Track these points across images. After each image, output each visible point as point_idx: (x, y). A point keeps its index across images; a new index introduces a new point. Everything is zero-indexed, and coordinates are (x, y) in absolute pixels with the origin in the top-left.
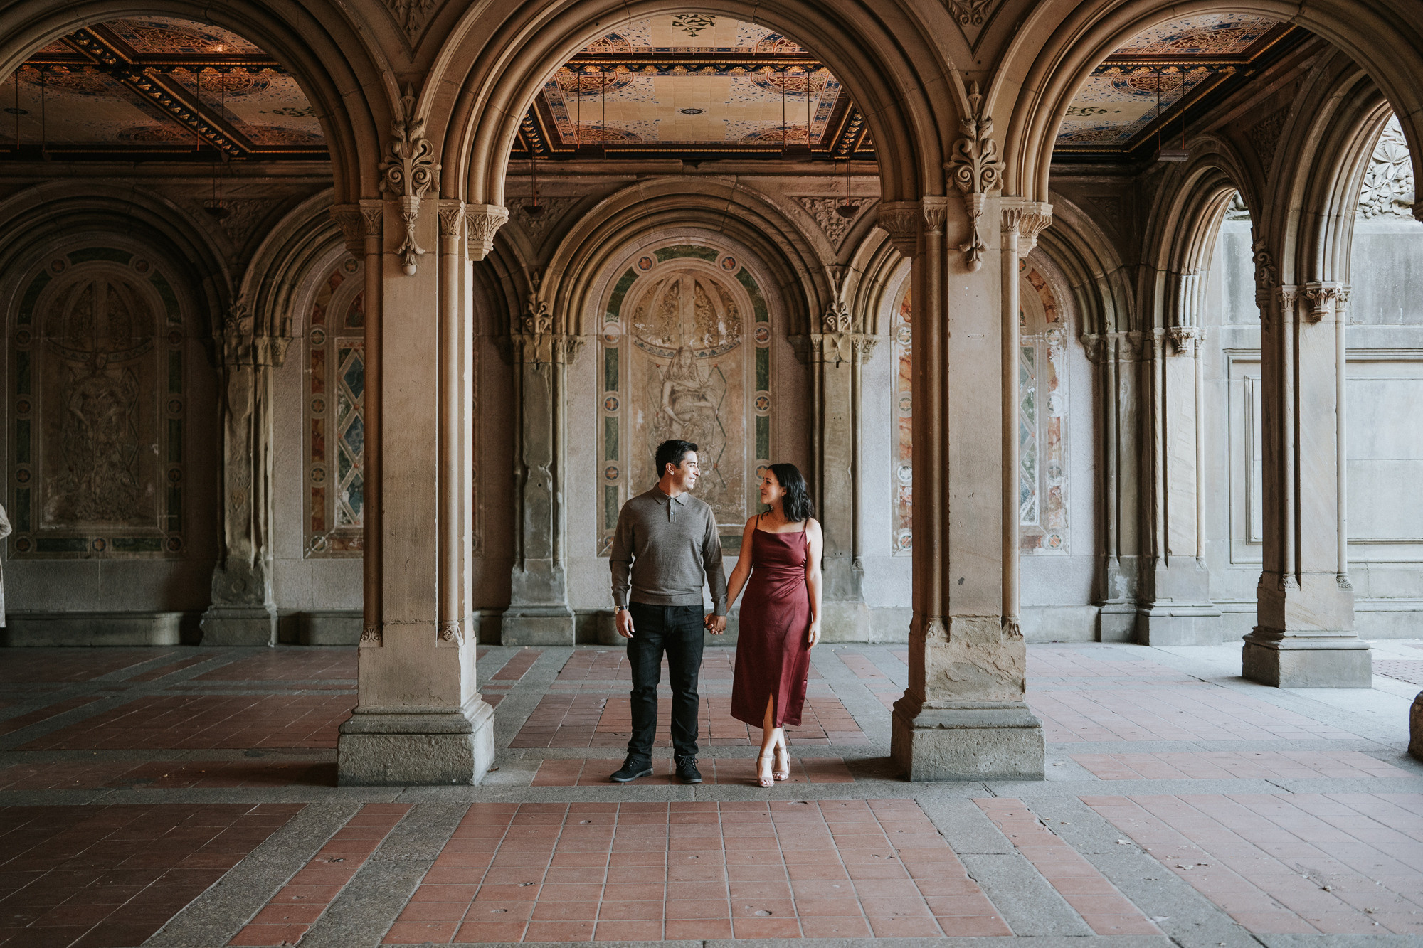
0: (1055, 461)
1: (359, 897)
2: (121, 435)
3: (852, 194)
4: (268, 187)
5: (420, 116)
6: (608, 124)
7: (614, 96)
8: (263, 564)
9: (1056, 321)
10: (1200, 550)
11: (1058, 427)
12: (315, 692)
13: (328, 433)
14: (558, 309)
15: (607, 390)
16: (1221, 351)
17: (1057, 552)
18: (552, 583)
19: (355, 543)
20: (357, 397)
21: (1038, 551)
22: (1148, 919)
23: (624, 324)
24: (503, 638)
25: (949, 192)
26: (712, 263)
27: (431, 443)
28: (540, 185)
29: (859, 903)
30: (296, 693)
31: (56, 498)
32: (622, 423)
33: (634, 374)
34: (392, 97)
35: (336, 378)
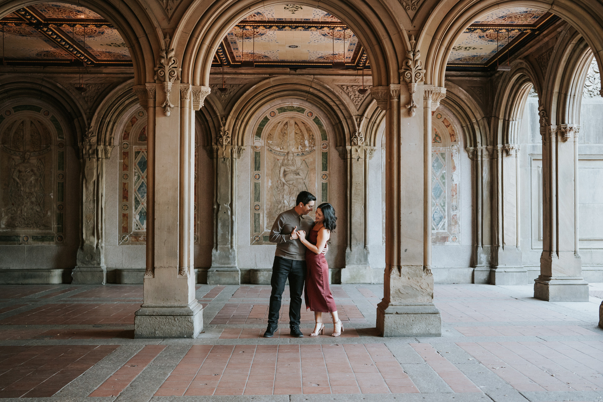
0: (454, 203)
1: (144, 380)
2: (36, 189)
3: (364, 84)
4: (103, 78)
5: (172, 47)
6: (255, 51)
7: (258, 39)
8: (100, 248)
9: (455, 141)
10: (518, 243)
11: (456, 188)
12: (124, 303)
13: (130, 189)
14: (234, 134)
15: (255, 170)
16: (528, 155)
17: (455, 244)
18: (230, 256)
19: (141, 238)
20: (143, 173)
21: (447, 243)
22: (477, 387)
23: (263, 141)
24: (208, 281)
25: (401, 83)
26: (302, 114)
27: (176, 189)
28: (226, 79)
29: (356, 382)
30: (115, 303)
31: (6, 217)
32: (262, 185)
33: (267, 163)
34: (160, 39)
35: (133, 164)
